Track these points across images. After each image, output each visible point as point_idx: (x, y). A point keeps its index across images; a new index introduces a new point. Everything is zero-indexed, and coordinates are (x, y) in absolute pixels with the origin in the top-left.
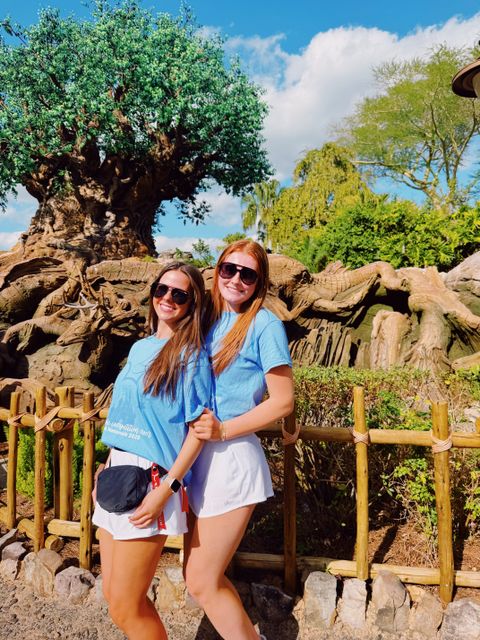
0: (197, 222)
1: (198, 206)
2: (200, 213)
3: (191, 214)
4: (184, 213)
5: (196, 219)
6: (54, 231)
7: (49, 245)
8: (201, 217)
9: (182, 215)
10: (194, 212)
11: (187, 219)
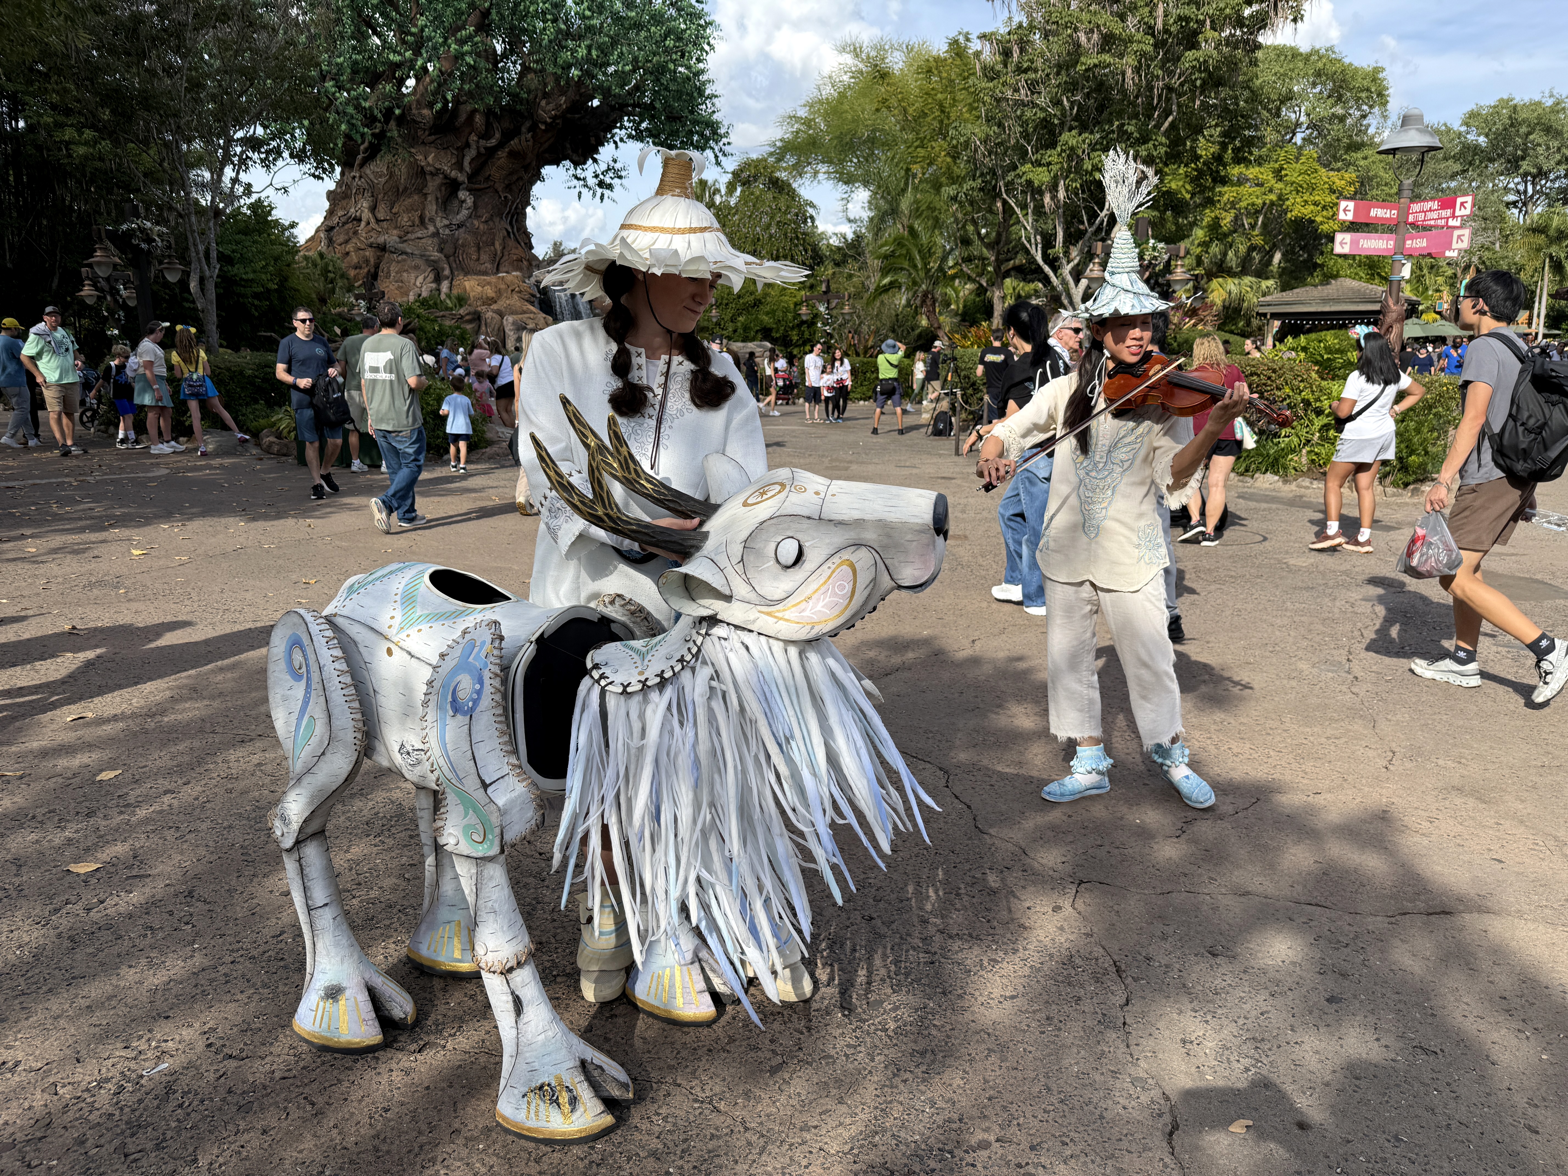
0: (602, 195)
1: (603, 167)
2: (608, 180)
3: (592, 181)
4: (578, 179)
5: (599, 191)
6: (378, 221)
7: (371, 246)
8: (610, 187)
9: (575, 182)
10: (596, 176)
11: (585, 191)
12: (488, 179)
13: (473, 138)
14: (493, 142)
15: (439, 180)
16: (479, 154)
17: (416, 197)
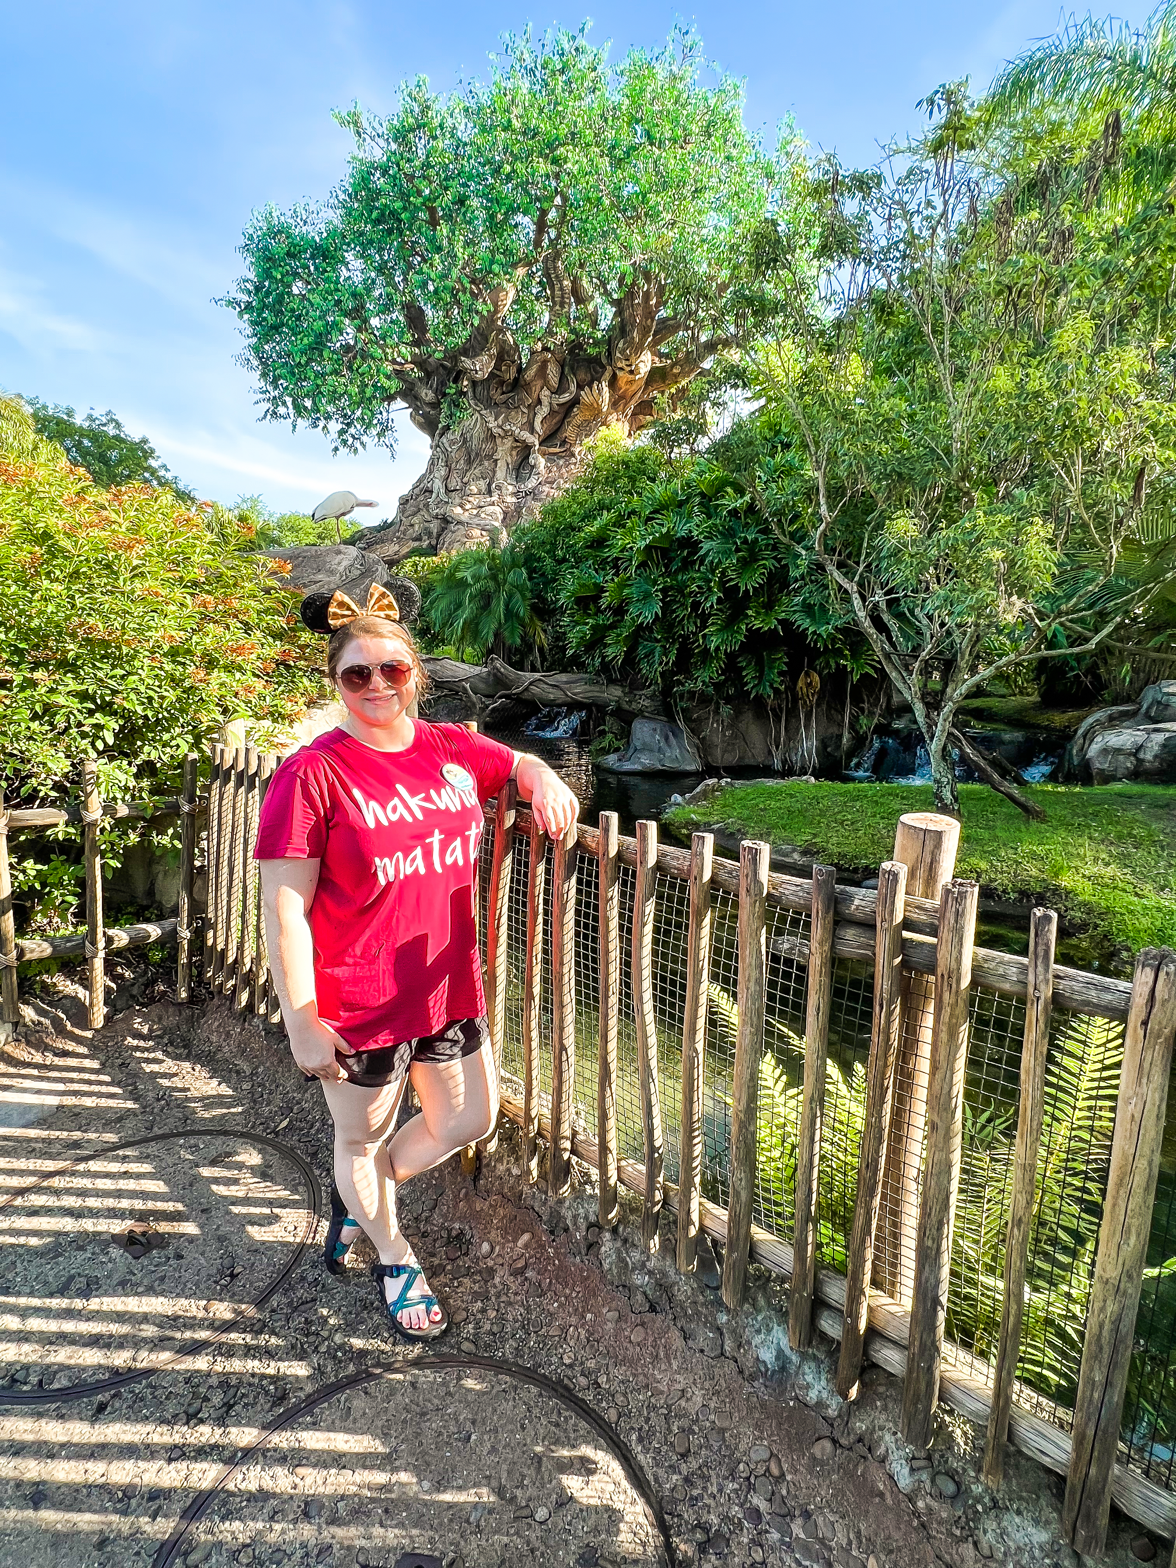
12: (564, 442)
13: (546, 392)
14: (566, 397)
15: (509, 443)
16: (552, 412)
17: (486, 463)
